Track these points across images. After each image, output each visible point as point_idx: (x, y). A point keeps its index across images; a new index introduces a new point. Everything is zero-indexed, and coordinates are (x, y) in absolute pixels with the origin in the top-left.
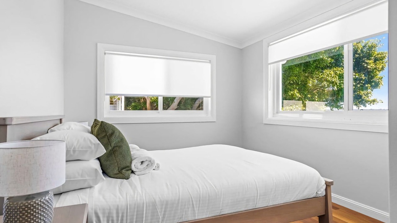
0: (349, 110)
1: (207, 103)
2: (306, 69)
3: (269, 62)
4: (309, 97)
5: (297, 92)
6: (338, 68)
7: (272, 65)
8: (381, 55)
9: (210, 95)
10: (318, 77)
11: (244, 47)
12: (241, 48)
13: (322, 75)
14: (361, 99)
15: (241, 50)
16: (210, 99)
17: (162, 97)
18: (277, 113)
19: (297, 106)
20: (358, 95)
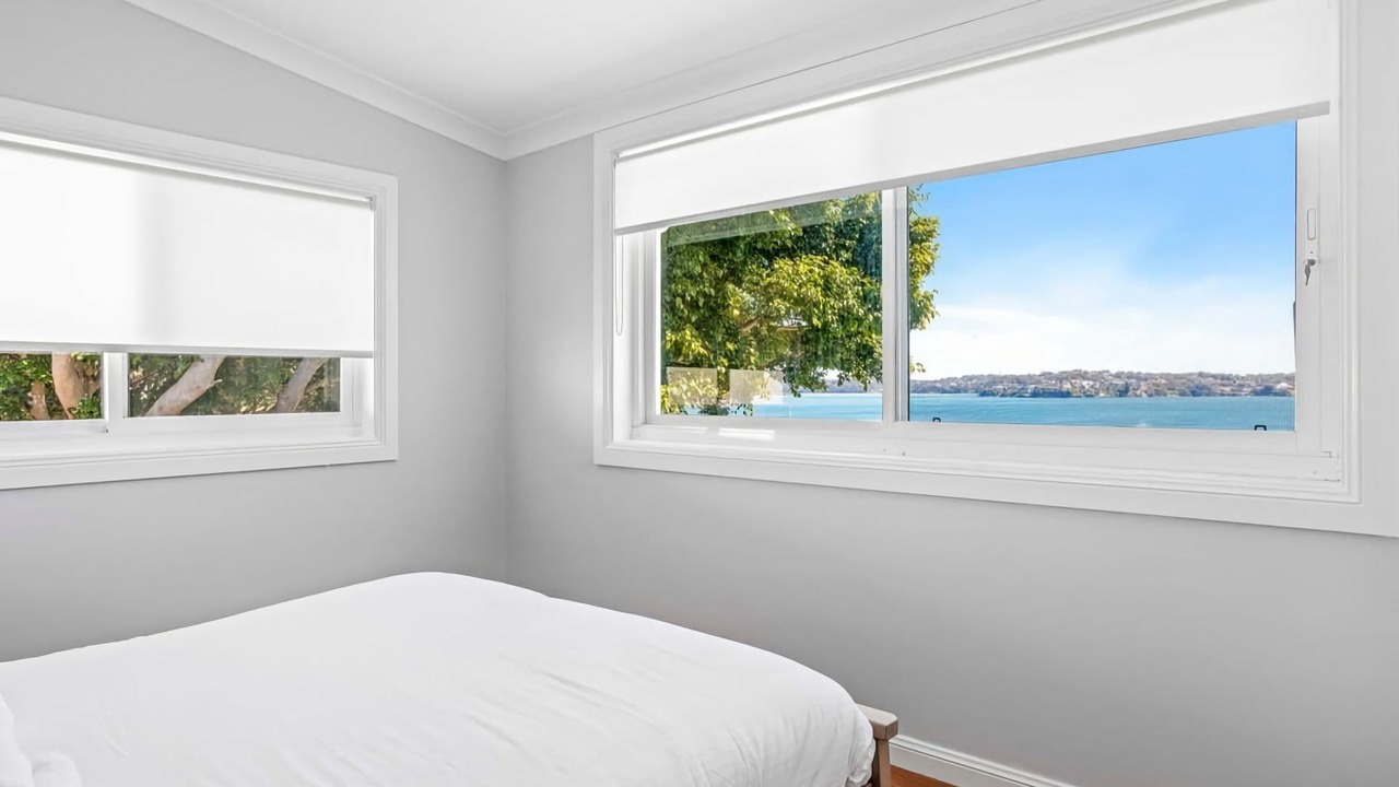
0: (896, 419)
1: (360, 382)
2: (721, 252)
3: (619, 224)
4: (730, 351)
5: (692, 336)
6: (813, 257)
7: (626, 236)
8: (923, 225)
9: (370, 347)
10: (757, 284)
11: (521, 154)
12: (504, 159)
13: (768, 276)
14: (873, 358)
15: (505, 164)
16: (370, 363)
17: (126, 355)
18: (646, 423)
19: (693, 384)
20: (865, 346)
